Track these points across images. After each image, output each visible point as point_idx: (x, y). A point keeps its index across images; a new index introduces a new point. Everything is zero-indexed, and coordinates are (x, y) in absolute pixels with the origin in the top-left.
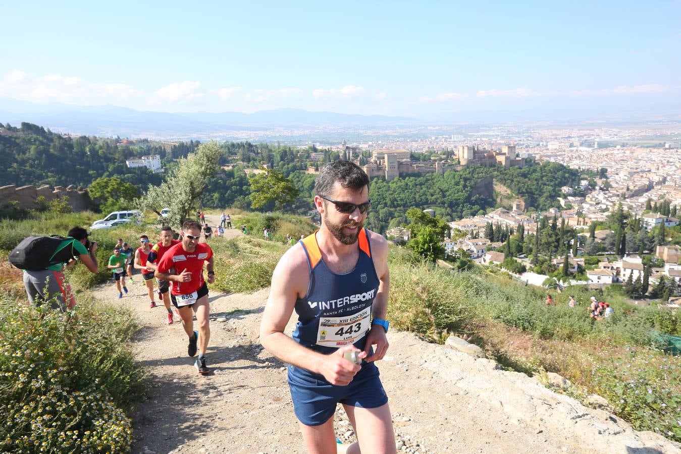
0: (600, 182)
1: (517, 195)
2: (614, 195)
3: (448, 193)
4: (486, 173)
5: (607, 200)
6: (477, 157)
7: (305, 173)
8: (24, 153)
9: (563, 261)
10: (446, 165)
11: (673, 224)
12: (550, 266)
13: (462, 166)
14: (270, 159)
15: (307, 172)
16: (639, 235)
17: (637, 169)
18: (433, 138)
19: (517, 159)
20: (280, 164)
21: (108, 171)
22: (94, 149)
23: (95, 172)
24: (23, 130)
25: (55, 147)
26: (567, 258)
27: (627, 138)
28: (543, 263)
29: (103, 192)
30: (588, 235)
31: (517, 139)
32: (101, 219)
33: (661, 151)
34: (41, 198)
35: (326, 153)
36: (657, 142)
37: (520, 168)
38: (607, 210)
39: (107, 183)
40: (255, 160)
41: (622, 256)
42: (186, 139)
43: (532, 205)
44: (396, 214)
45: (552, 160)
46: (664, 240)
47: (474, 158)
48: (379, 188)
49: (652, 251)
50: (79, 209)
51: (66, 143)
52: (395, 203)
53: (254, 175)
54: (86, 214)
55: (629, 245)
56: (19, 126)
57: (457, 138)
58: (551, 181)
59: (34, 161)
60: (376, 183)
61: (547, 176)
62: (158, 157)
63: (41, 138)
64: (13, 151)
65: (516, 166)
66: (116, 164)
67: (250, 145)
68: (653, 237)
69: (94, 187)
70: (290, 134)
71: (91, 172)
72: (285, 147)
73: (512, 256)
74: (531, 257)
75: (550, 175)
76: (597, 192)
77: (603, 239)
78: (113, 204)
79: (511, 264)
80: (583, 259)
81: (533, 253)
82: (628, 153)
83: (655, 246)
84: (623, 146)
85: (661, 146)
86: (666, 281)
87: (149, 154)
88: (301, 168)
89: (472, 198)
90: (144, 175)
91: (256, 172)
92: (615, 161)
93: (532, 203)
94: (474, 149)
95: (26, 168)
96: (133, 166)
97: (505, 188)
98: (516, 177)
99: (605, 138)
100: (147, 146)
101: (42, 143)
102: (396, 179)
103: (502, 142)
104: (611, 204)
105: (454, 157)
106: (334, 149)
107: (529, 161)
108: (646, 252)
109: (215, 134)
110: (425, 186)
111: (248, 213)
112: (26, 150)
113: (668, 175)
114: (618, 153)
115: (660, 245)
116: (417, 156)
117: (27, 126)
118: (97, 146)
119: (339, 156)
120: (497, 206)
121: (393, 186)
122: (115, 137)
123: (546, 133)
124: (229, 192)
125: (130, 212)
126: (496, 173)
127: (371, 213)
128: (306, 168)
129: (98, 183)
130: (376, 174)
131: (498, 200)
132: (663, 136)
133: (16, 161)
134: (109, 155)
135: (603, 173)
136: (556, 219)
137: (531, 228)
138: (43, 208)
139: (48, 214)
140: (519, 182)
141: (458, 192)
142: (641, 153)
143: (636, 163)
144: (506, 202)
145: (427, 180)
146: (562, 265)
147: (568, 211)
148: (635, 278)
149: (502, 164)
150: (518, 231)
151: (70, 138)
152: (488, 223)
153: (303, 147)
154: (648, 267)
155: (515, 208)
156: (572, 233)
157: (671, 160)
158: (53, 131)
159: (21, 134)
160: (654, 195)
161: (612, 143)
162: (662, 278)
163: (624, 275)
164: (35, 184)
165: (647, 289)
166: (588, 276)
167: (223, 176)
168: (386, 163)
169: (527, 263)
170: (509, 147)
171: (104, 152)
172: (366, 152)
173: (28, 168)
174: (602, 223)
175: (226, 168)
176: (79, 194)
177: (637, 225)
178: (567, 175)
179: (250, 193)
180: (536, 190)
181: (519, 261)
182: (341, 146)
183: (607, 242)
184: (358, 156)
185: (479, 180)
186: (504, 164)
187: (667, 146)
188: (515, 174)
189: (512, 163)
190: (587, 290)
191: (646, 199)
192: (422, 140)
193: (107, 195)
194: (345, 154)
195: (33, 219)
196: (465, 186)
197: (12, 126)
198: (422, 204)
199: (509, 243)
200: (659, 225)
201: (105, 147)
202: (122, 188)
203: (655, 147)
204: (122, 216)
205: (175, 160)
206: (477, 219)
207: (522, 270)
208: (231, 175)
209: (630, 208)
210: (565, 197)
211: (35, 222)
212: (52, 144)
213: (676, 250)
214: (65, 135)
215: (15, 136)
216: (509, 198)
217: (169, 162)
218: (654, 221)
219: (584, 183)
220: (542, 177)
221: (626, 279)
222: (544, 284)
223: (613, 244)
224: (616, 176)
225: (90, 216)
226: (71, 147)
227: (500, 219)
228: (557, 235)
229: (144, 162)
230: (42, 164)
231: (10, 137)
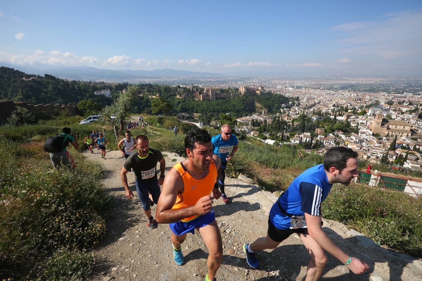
0: (296, 102)
1: (264, 107)
2: (301, 108)
3: (236, 106)
4: (252, 98)
5: (299, 110)
6: (248, 91)
7: (175, 98)
8: (47, 89)
9: (281, 134)
10: (236, 94)
11: (322, 120)
12: (277, 137)
13: (242, 95)
14: (160, 91)
15: (176, 97)
16: (310, 124)
17: (310, 97)
18: (230, 83)
19: (265, 92)
20: (164, 93)
21: (86, 97)
22: (79, 86)
23: (80, 97)
24: (45, 78)
25: (61, 86)
26: (283, 133)
27: (307, 85)
28: (273, 135)
29: (84, 107)
30: (291, 124)
31: (265, 84)
32: (84, 119)
33: (319, 90)
34: (56, 110)
35: (184, 88)
36: (318, 87)
37: (266, 96)
38: (298, 114)
39: (86, 102)
40: (153, 92)
41: (303, 133)
42: (121, 82)
43: (271, 112)
44: (215, 115)
45: (278, 93)
46: (318, 126)
47: (247, 91)
48: (207, 104)
49: (314, 130)
50: (74, 114)
51: (66, 84)
52: (214, 110)
53: (153, 98)
54: (77, 117)
55: (306, 128)
56: (44, 76)
57: (240, 83)
58: (278, 102)
59: (52, 92)
60: (206, 102)
61: (276, 99)
62: (109, 90)
63: (54, 82)
64: (41, 88)
65: (264, 95)
66: (90, 93)
67: (150, 85)
68: (315, 125)
69: (80, 104)
70: (168, 80)
71: (78, 97)
72: (166, 86)
73: (262, 133)
74: (269, 133)
75: (277, 99)
76: (295, 106)
77: (297, 126)
78: (90, 112)
79: (261, 136)
80: (289, 134)
81: (270, 131)
82: (307, 90)
83: (315, 128)
84: (305, 88)
85: (319, 88)
86: (318, 142)
87: (105, 89)
88: (173, 95)
89: (246, 109)
90: (103, 98)
91: (154, 97)
92: (302, 94)
93: (270, 110)
94: (247, 88)
95: (48, 95)
96: (98, 94)
97: (259, 104)
98: (264, 100)
99: (299, 84)
100: (104, 85)
101: (55, 84)
102: (214, 100)
103: (259, 85)
104: (300, 111)
105: (239, 91)
106: (188, 87)
107: (269, 93)
108: (312, 131)
109: (135, 80)
110: (227, 103)
111: (151, 116)
112: (48, 87)
113: (321, 100)
114: (303, 90)
115: (317, 128)
116: (223, 90)
117: (47, 76)
118: (81, 85)
119: (190, 90)
120: (256, 112)
121: (213, 103)
122: (88, 81)
123: (276, 81)
124: (142, 106)
125: (97, 116)
126: (256, 98)
127: (204, 115)
128: (176, 95)
129: (82, 103)
130: (206, 98)
131: (257, 109)
132: (320, 85)
133: (43, 92)
134: (86, 89)
135: (298, 99)
136: (279, 117)
137: (269, 121)
138: (57, 114)
139: (59, 117)
140: (265, 102)
141: (240, 106)
142: (312, 91)
143: (310, 95)
144: (260, 110)
145: (228, 101)
146: (281, 136)
147: (284, 114)
148: (308, 141)
149: (258, 94)
150: (264, 122)
151: (68, 81)
152: (252, 119)
153: (174, 86)
154: (313, 136)
155: (263, 113)
156: (285, 123)
157: (323, 94)
158: (59, 78)
159: (45, 80)
160: (315, 108)
161: (301, 86)
162: (317, 141)
163: (304, 140)
164: (53, 103)
165: (312, 145)
166: (291, 140)
167: (139, 99)
168: (210, 94)
169: (268, 136)
170: (261, 87)
171: (84, 88)
172: (202, 89)
173: (49, 95)
174: (296, 119)
175: (140, 95)
176: (74, 108)
177: (310, 120)
178: (284, 99)
179: (151, 107)
180: (272, 105)
181: (264, 134)
182: (191, 86)
183: (298, 127)
184: (198, 90)
185: (249, 101)
186: (259, 94)
187: (321, 88)
188: (264, 98)
189: (262, 94)
190: (290, 146)
191: (313, 110)
192: (225, 84)
193: (87, 108)
194: (193, 89)
195: (53, 119)
196: (243, 103)
197: (40, 76)
198: (226, 111)
199: (260, 127)
200: (317, 120)
201: (84, 86)
202: (93, 105)
203: (317, 89)
204: (94, 118)
205: (117, 92)
206: (248, 117)
207: (265, 138)
208: (142, 98)
209: (307, 113)
210: (283, 108)
211: (54, 121)
212: (59, 84)
213: (323, 130)
214: (65, 80)
215: (42, 80)
216: (261, 108)
217: (114, 92)
218: (315, 119)
219: (290, 103)
220: (274, 100)
221: (304, 141)
222: (274, 144)
223: (300, 128)
224: (303, 100)
225: (79, 118)
226: (68, 85)
227: (257, 117)
228: (279, 124)
229: (102, 92)
230: (56, 93)
231: (40, 81)
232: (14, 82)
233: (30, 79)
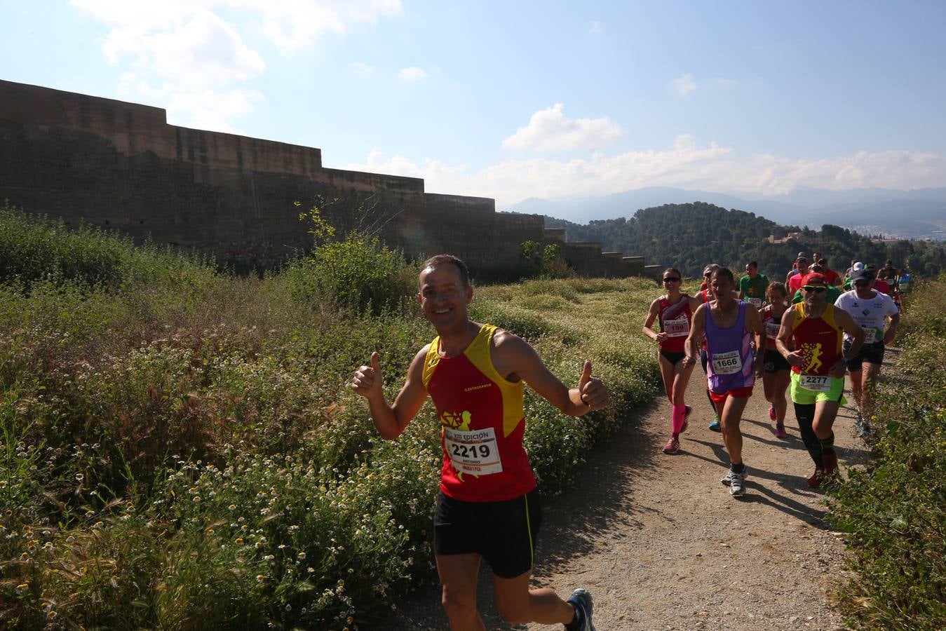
22: (918, 259)
24: (823, 234)
51: (877, 251)
56: (819, 230)
63: (843, 246)
101: (844, 252)
117: (830, 230)
118: (925, 255)
151: (884, 244)
158: (860, 234)
159: (820, 241)
212: (856, 253)
214: (876, 237)
215: (811, 242)
231: (806, 244)
232: (749, 247)
233: (785, 240)
